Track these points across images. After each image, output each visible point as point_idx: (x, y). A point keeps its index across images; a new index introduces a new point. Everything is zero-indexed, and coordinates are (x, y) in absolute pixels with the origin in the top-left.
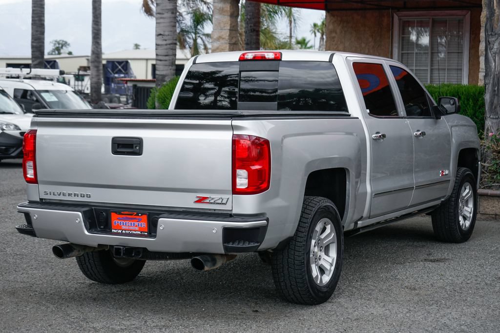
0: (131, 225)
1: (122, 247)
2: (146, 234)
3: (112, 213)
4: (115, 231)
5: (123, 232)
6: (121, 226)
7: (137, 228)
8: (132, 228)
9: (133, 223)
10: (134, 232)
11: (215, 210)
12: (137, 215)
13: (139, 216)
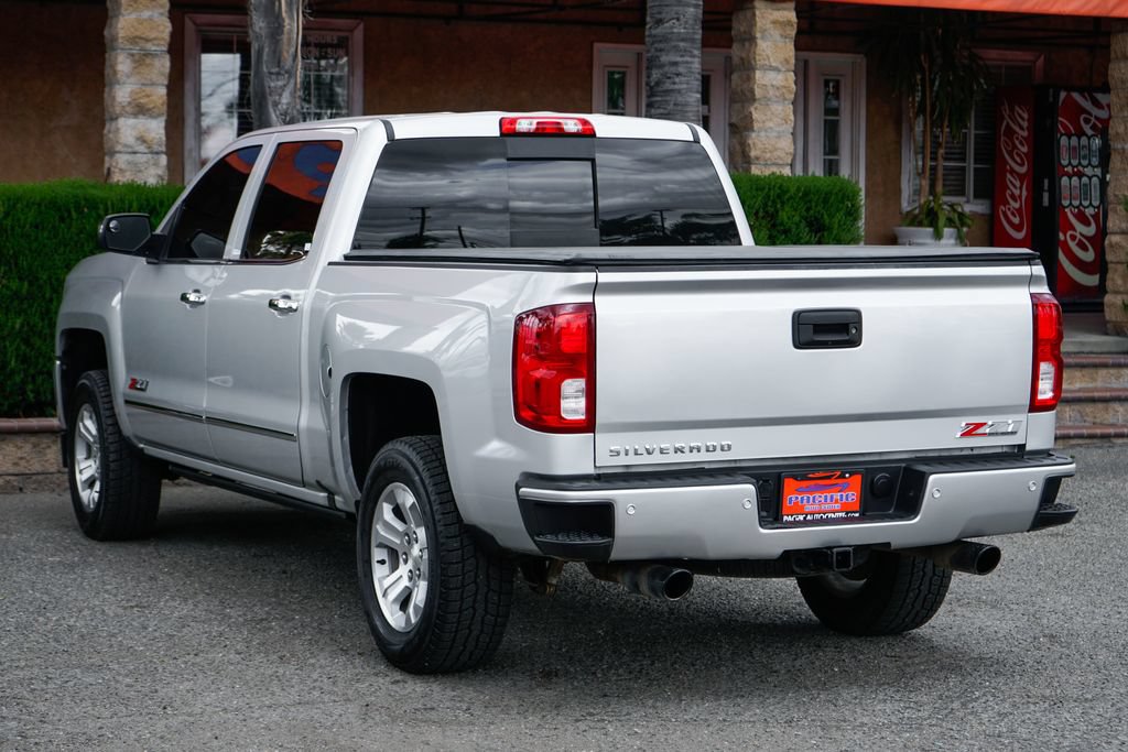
0: (826, 501)
1: (851, 549)
2: (857, 515)
3: (786, 480)
4: (790, 519)
5: (809, 517)
6: (803, 507)
7: (837, 506)
8: (826, 507)
9: (829, 495)
10: (833, 516)
11: (972, 449)
12: (842, 476)
13: (845, 477)
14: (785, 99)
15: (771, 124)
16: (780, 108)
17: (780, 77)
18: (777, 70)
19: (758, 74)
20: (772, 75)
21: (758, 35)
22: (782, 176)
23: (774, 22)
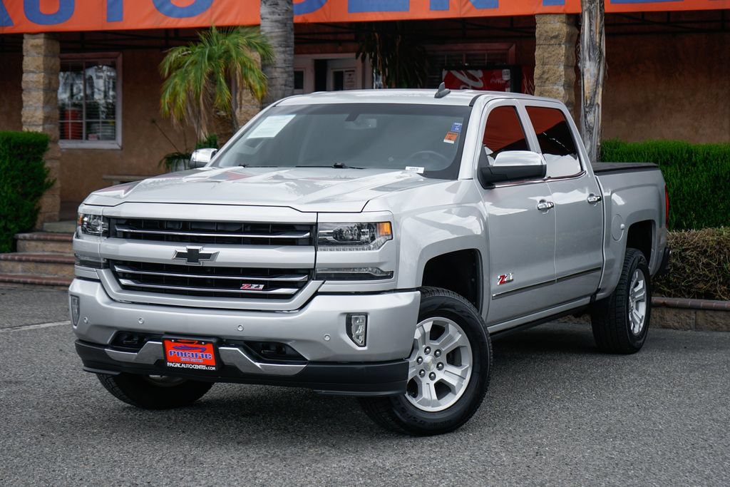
14: (39, 89)
15: (31, 103)
16: (37, 93)
17: (35, 76)
18: (33, 72)
19: (24, 75)
20: (31, 75)
21: (24, 54)
22: (37, 132)
23: (32, 46)
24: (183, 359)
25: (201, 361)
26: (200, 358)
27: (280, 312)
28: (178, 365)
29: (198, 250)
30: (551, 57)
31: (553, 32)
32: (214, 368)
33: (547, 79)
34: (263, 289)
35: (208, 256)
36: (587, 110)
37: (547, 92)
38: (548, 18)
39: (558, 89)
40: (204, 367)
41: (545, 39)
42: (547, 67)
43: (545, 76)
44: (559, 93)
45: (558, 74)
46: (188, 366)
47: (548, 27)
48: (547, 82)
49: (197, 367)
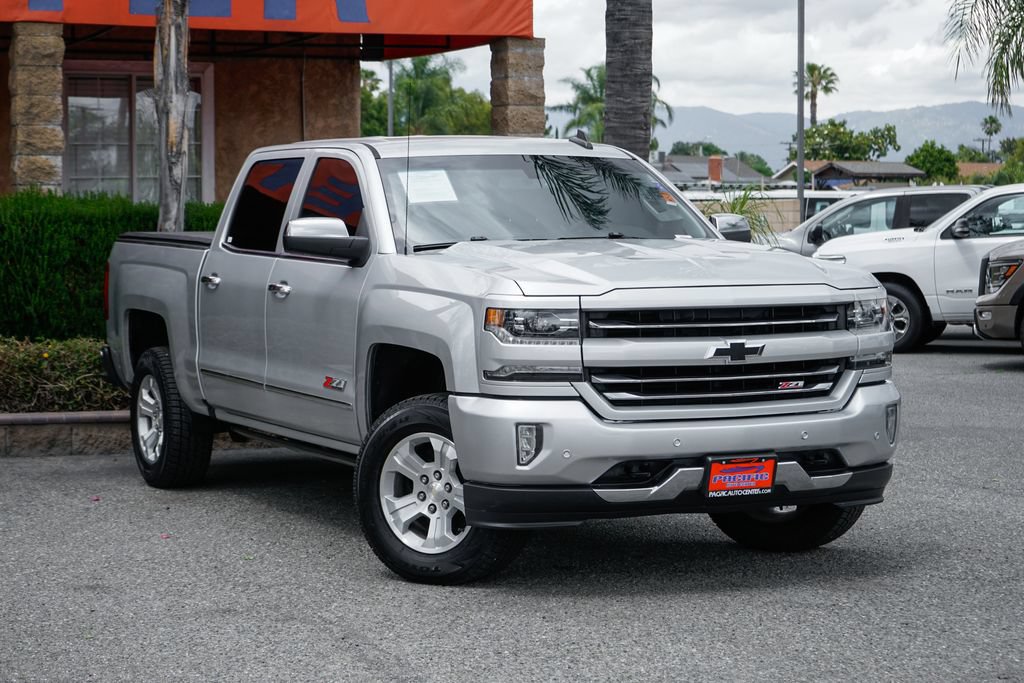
24: (729, 485)
25: (753, 484)
26: (753, 480)
27: (824, 412)
28: (724, 494)
29: (743, 344)
30: (41, 83)
31: (45, 49)
32: (769, 491)
33: (37, 115)
34: (804, 387)
35: (754, 351)
36: (174, 160)
37: (37, 133)
38: (37, 28)
39: (54, 130)
40: (756, 491)
41: (33, 58)
42: (36, 99)
43: (35, 111)
44: (56, 135)
45: (53, 108)
46: (737, 492)
47: (38, 41)
48: (37, 119)
49: (748, 492)
